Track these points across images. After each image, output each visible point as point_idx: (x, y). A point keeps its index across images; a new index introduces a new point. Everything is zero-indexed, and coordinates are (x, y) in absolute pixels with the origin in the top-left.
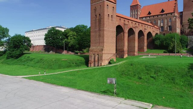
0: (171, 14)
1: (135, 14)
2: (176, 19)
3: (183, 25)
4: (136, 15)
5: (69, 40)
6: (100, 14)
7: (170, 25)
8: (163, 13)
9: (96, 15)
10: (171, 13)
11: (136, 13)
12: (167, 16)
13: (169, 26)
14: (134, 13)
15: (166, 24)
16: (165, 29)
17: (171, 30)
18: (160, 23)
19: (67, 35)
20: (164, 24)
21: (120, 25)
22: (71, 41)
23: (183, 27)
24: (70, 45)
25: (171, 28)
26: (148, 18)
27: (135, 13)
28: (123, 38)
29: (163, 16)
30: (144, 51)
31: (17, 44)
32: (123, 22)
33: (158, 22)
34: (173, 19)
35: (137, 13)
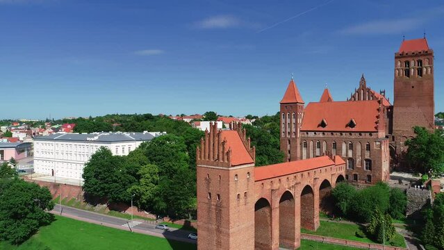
0: (371, 135)
1: (291, 122)
2: (380, 147)
3: (393, 137)
4: (293, 126)
5: (142, 189)
6: (219, 195)
7: (367, 157)
8: (353, 129)
9: (210, 194)
10: (371, 133)
11: (294, 121)
12: (361, 137)
13: (367, 160)
14: (288, 121)
15: (359, 153)
16: (358, 164)
17: (370, 169)
18: (347, 151)
19: (138, 173)
20: (354, 154)
21: (263, 197)
22: (148, 188)
23: (393, 140)
24: (144, 199)
25: (370, 165)
26: (321, 135)
27: (291, 120)
28: (269, 222)
29: (354, 136)
30: (313, 228)
31: (20, 211)
32: (269, 187)
33: (342, 147)
34: (375, 146)
35: (296, 121)
